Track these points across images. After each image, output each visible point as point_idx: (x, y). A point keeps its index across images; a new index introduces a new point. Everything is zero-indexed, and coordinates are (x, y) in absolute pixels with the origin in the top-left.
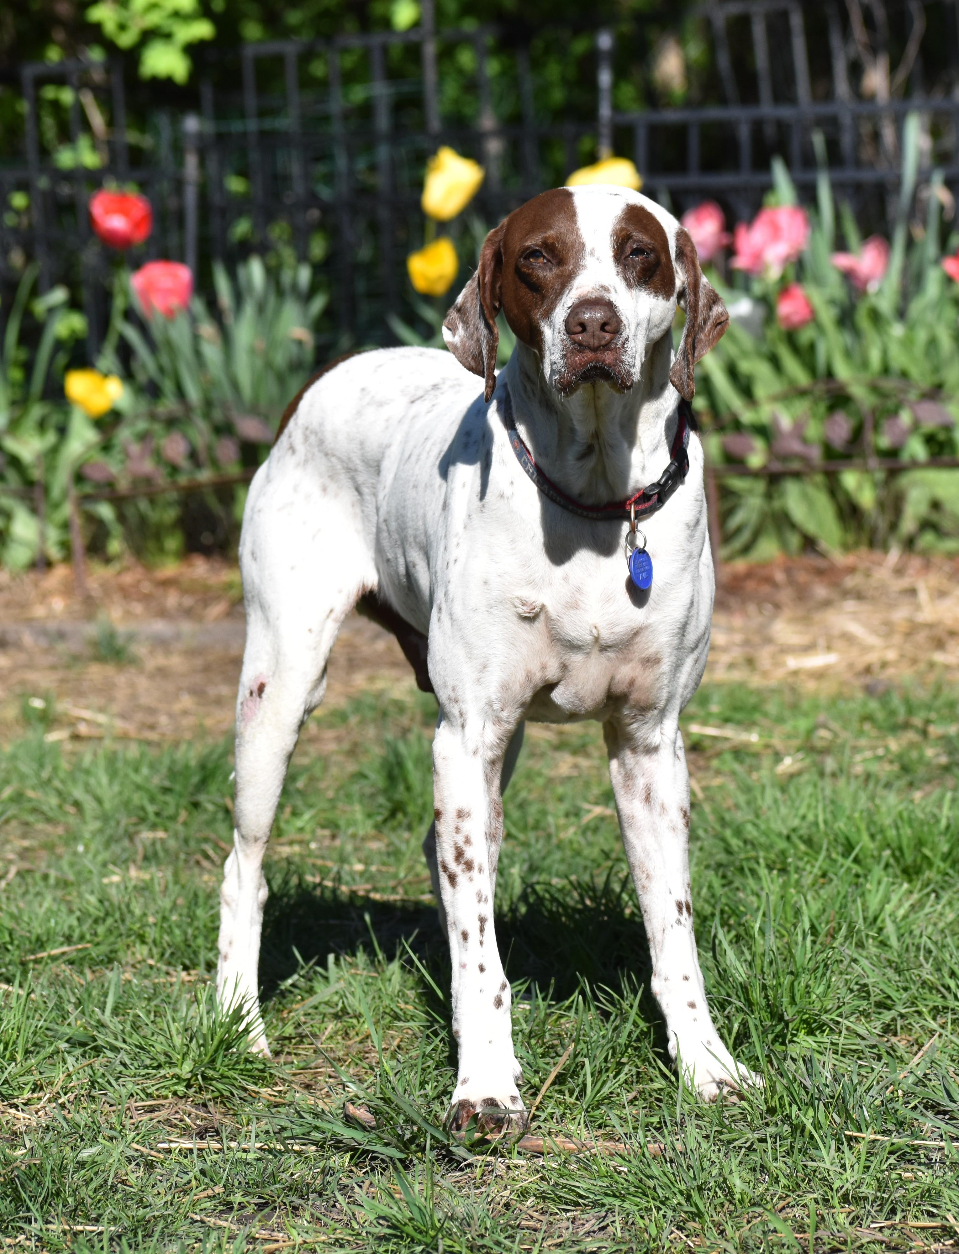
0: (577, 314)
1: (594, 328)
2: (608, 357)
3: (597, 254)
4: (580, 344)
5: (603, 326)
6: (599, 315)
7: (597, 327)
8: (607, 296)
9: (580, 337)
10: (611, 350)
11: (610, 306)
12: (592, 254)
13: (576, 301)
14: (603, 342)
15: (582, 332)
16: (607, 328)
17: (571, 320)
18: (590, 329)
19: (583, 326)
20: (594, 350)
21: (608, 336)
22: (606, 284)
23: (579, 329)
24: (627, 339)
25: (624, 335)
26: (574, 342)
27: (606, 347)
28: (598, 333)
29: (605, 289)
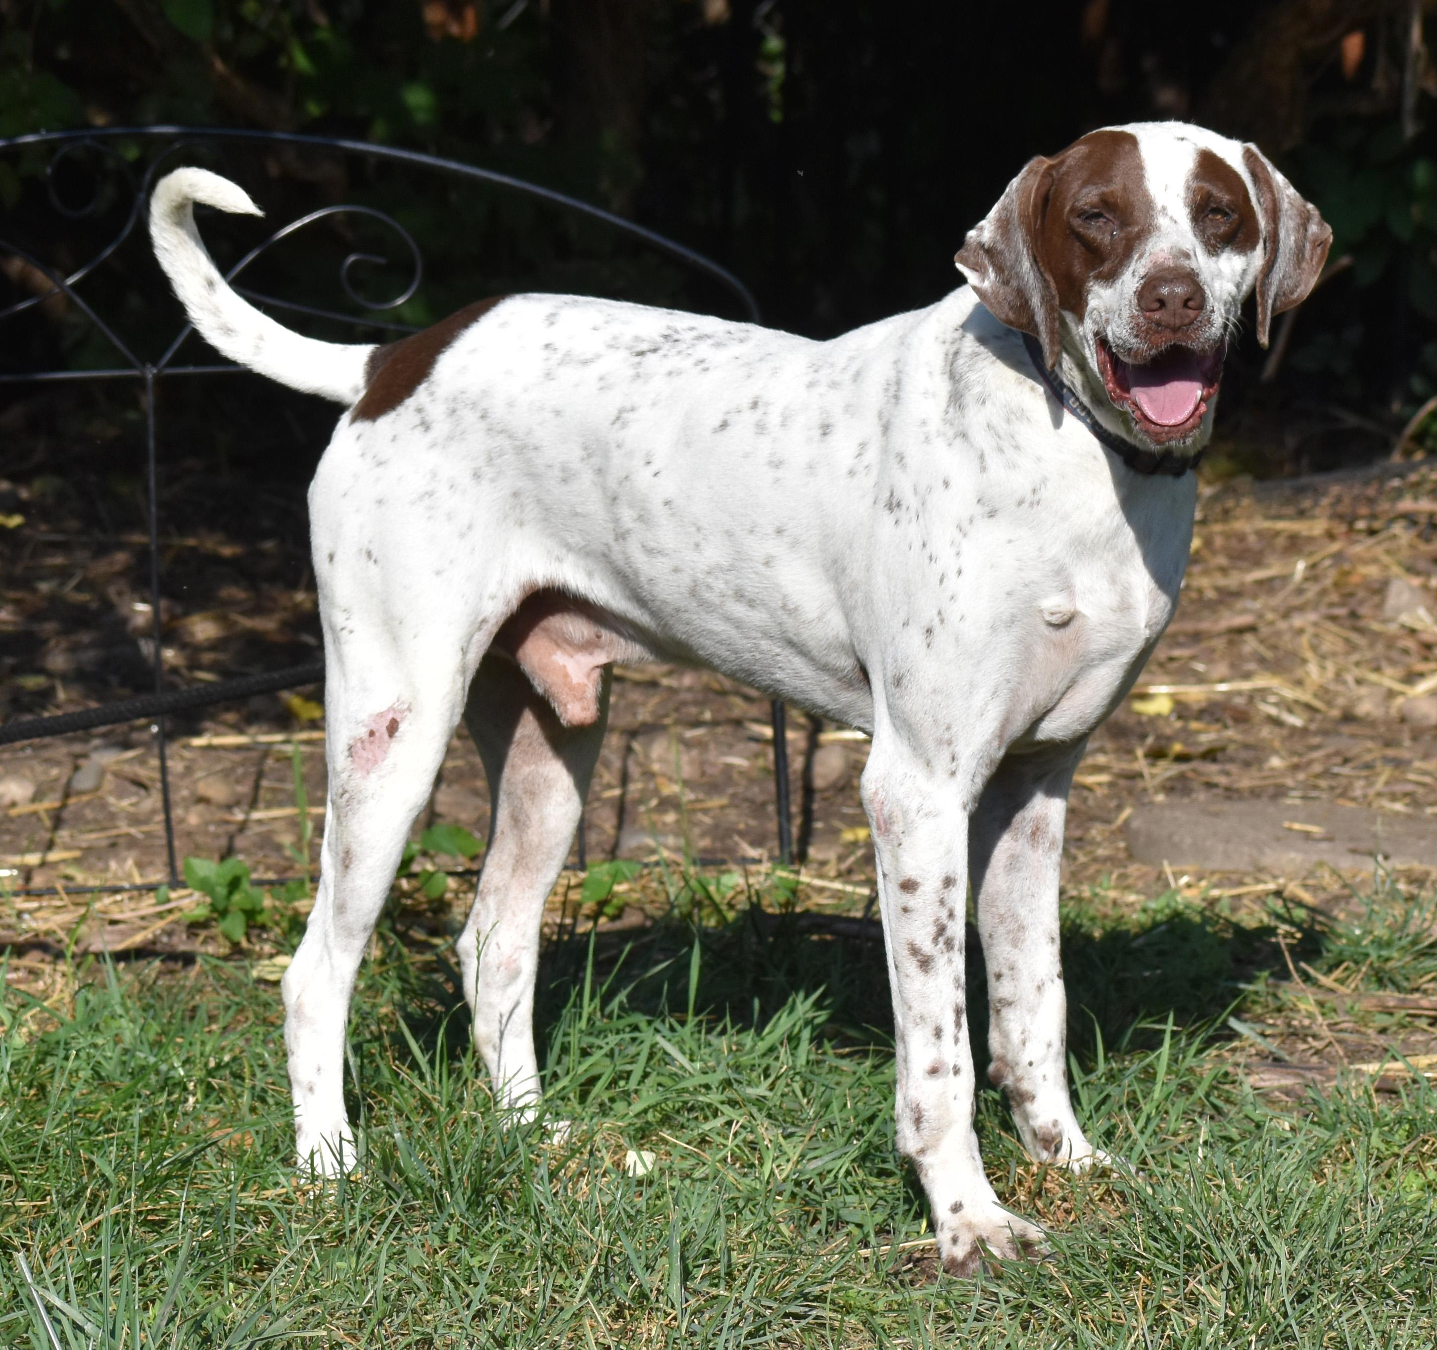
0: (1155, 288)
1: (1174, 305)
3: (1170, 212)
4: (1157, 323)
5: (1186, 303)
6: (1179, 290)
7: (1179, 303)
8: (1186, 262)
9: (1157, 316)
10: (1194, 328)
11: (1192, 276)
12: (1164, 212)
13: (1150, 270)
14: (1187, 321)
15: (1160, 308)
16: (1191, 304)
17: (1146, 294)
18: (1170, 306)
19: (1162, 303)
20: (1175, 330)
21: (1191, 313)
22: (1184, 246)
23: (1157, 305)
24: (1211, 312)
25: (1208, 308)
26: (1149, 320)
27: (1190, 325)
28: (1180, 311)
29: (1184, 253)
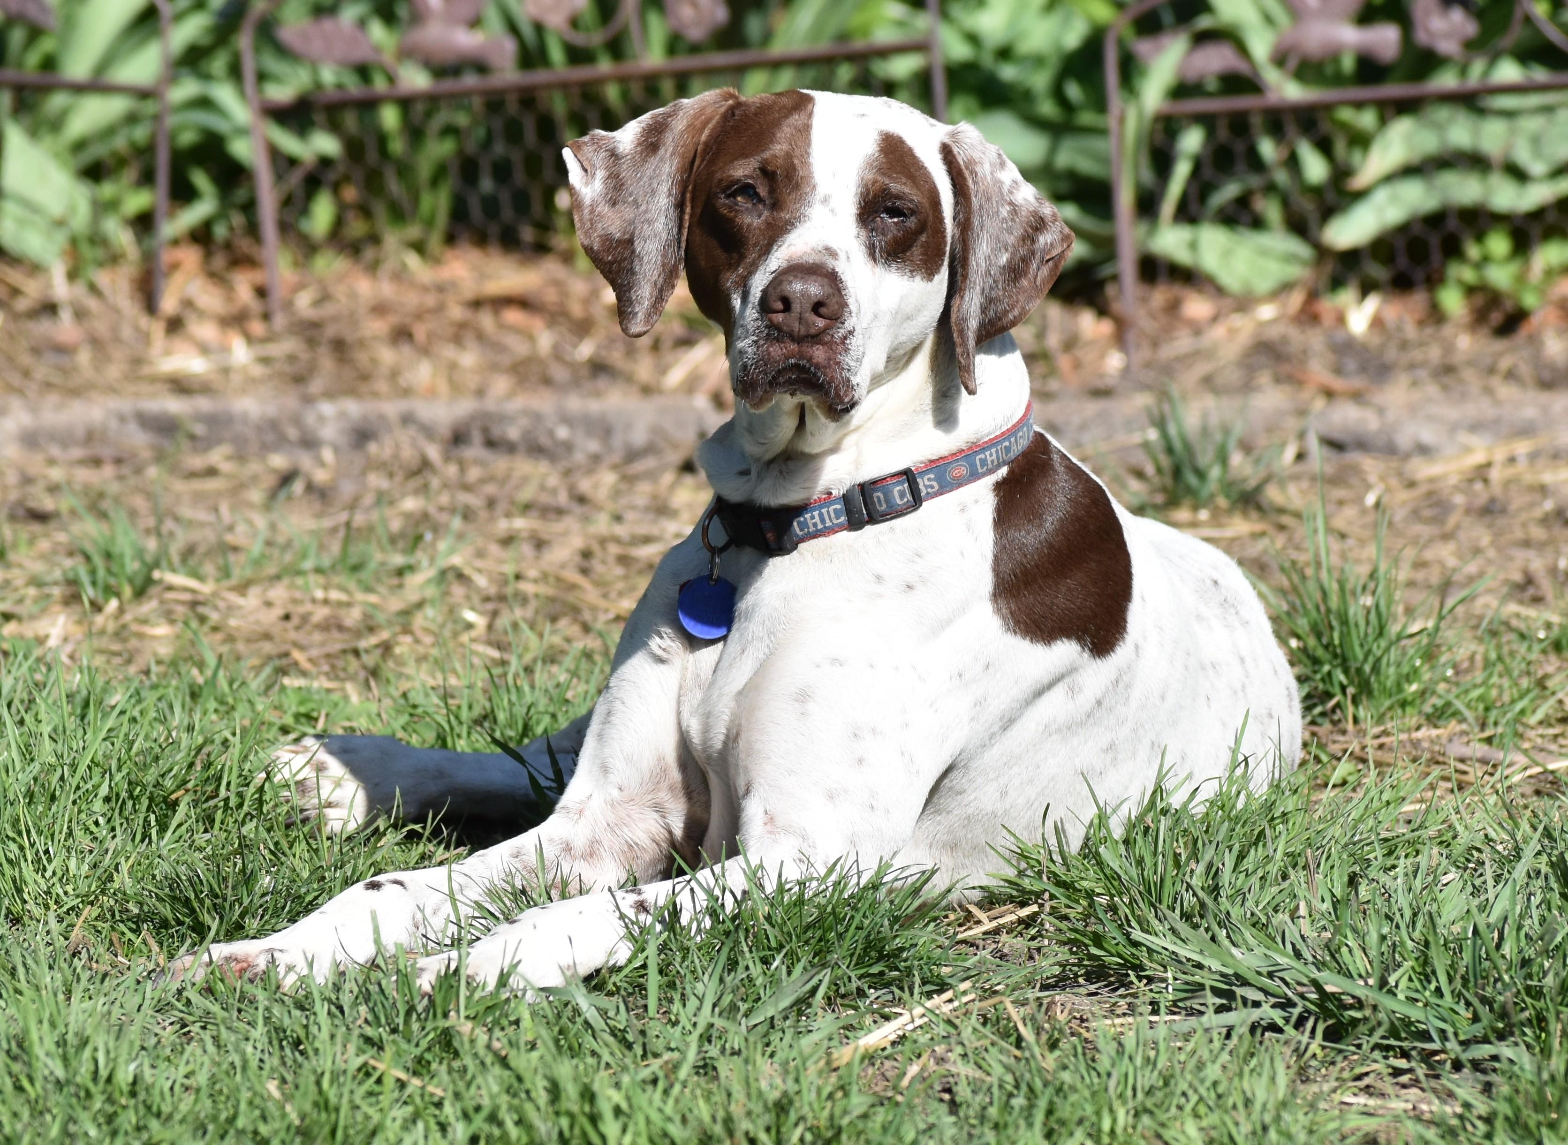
0: (785, 282)
1: (802, 307)
2: (819, 354)
3: (833, 203)
4: (777, 327)
5: (817, 307)
6: (815, 289)
7: (808, 307)
8: (831, 263)
9: (779, 318)
10: (824, 344)
11: (833, 279)
12: (825, 200)
13: (784, 265)
14: (813, 331)
15: (783, 311)
16: (823, 310)
17: (771, 290)
18: (796, 307)
19: (788, 303)
20: (799, 340)
21: (821, 323)
22: (834, 246)
23: (779, 306)
24: (851, 333)
25: (849, 324)
26: (771, 326)
27: (816, 338)
28: (808, 315)
29: (832, 253)
